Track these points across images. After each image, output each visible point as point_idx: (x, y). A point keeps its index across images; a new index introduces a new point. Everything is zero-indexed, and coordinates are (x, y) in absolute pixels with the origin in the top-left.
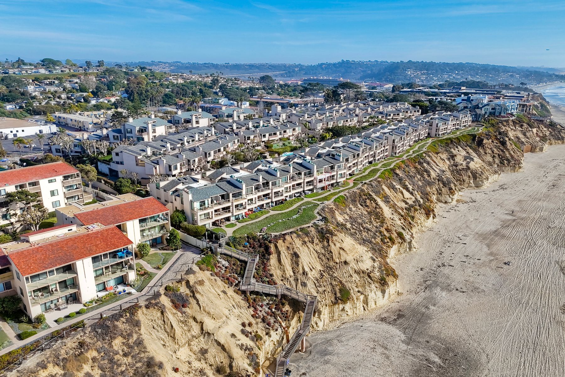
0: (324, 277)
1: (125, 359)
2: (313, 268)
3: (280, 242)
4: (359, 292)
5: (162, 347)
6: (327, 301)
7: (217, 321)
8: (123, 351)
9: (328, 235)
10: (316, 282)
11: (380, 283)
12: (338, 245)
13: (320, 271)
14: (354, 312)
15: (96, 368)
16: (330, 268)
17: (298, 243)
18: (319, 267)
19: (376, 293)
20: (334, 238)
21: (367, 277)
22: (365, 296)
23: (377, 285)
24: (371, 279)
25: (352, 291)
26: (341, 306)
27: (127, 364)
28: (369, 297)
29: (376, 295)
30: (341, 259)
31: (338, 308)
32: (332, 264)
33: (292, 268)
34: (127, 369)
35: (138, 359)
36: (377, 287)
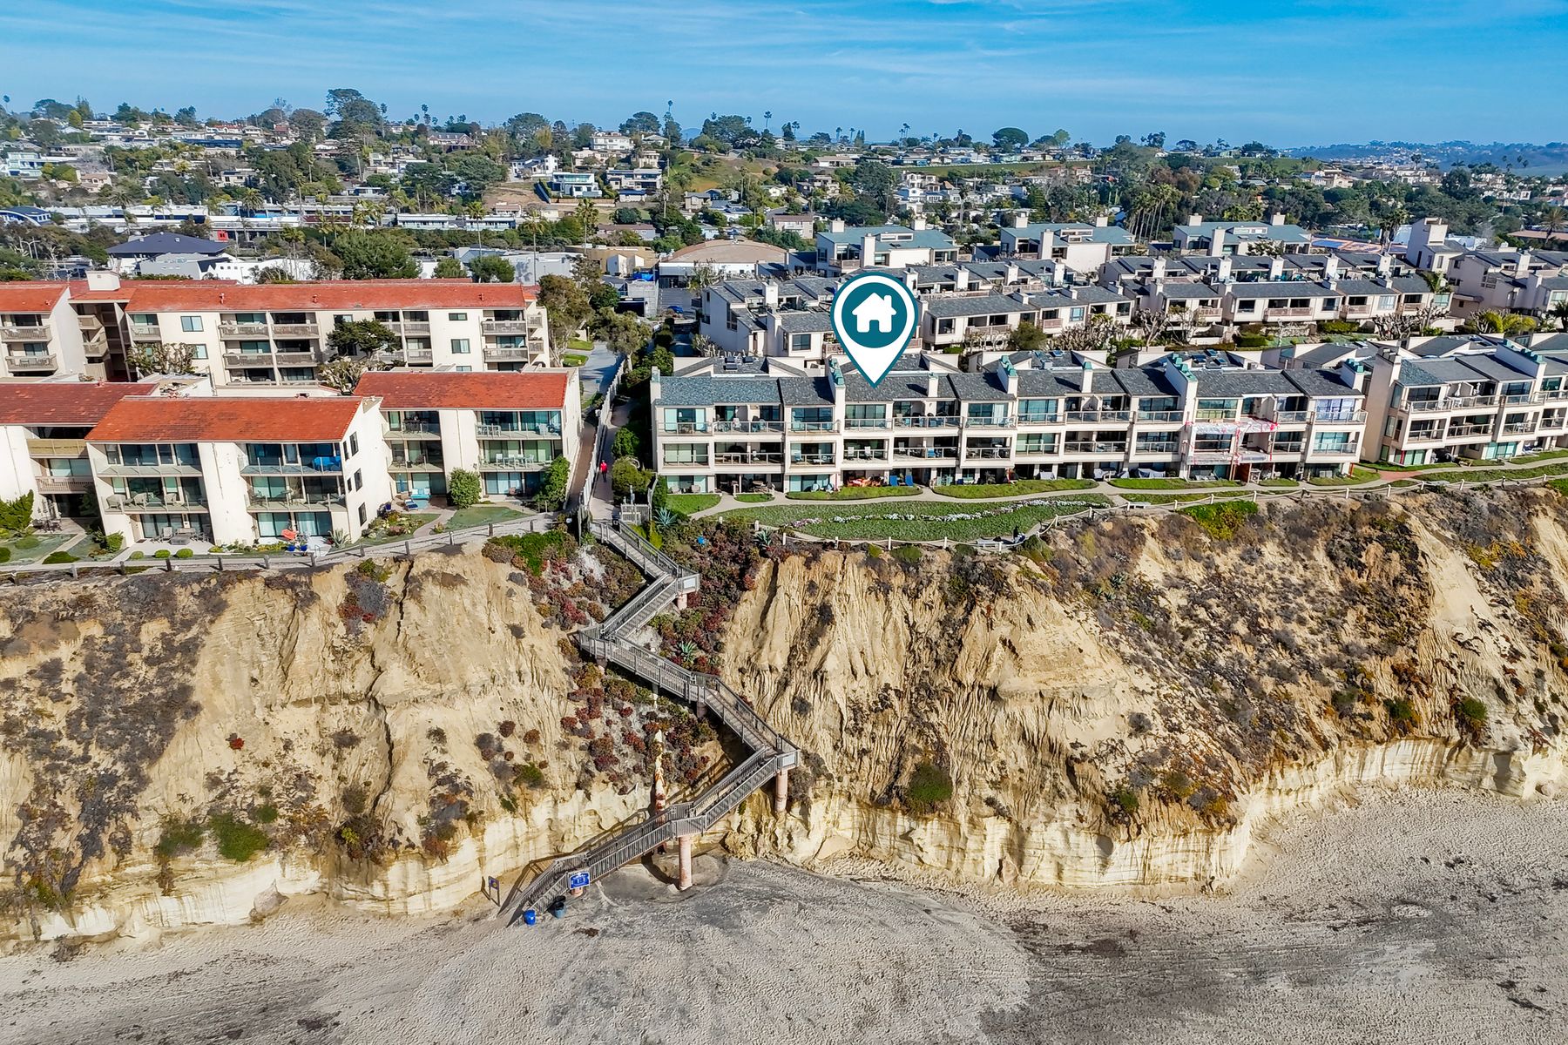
0: (889, 711)
1: (144, 667)
2: (867, 672)
3: (796, 561)
4: (990, 802)
5: (246, 680)
6: (857, 785)
7: (425, 683)
8: (151, 650)
9: (982, 588)
10: (847, 714)
11: (1105, 810)
12: (1003, 630)
13: (887, 687)
14: (949, 861)
15: (80, 660)
16: (927, 689)
17: (855, 579)
18: (891, 676)
19: (1072, 837)
20: (1002, 603)
21: (1061, 770)
22: (1018, 827)
23: (1087, 810)
24: (1074, 783)
25: (963, 791)
26: (903, 823)
27: (141, 679)
28: (1034, 838)
29: (1067, 841)
30: (984, 675)
31: (892, 824)
32: (943, 680)
33: (793, 648)
34: (130, 690)
35: (165, 680)
36: (1080, 818)
